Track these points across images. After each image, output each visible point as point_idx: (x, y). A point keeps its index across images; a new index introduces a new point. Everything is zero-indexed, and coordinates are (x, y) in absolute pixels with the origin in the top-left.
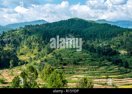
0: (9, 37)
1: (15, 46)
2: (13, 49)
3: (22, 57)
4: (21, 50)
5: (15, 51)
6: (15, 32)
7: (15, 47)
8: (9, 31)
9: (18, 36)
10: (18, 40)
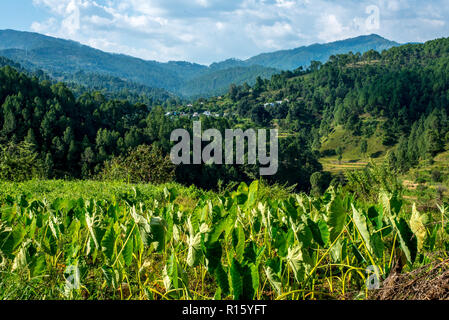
0: (281, 96)
1: (302, 126)
2: (296, 134)
3: (328, 162)
4: (323, 139)
5: (303, 142)
6: (297, 78)
7: (303, 130)
8: (276, 77)
9: (313, 90)
10: (310, 105)
